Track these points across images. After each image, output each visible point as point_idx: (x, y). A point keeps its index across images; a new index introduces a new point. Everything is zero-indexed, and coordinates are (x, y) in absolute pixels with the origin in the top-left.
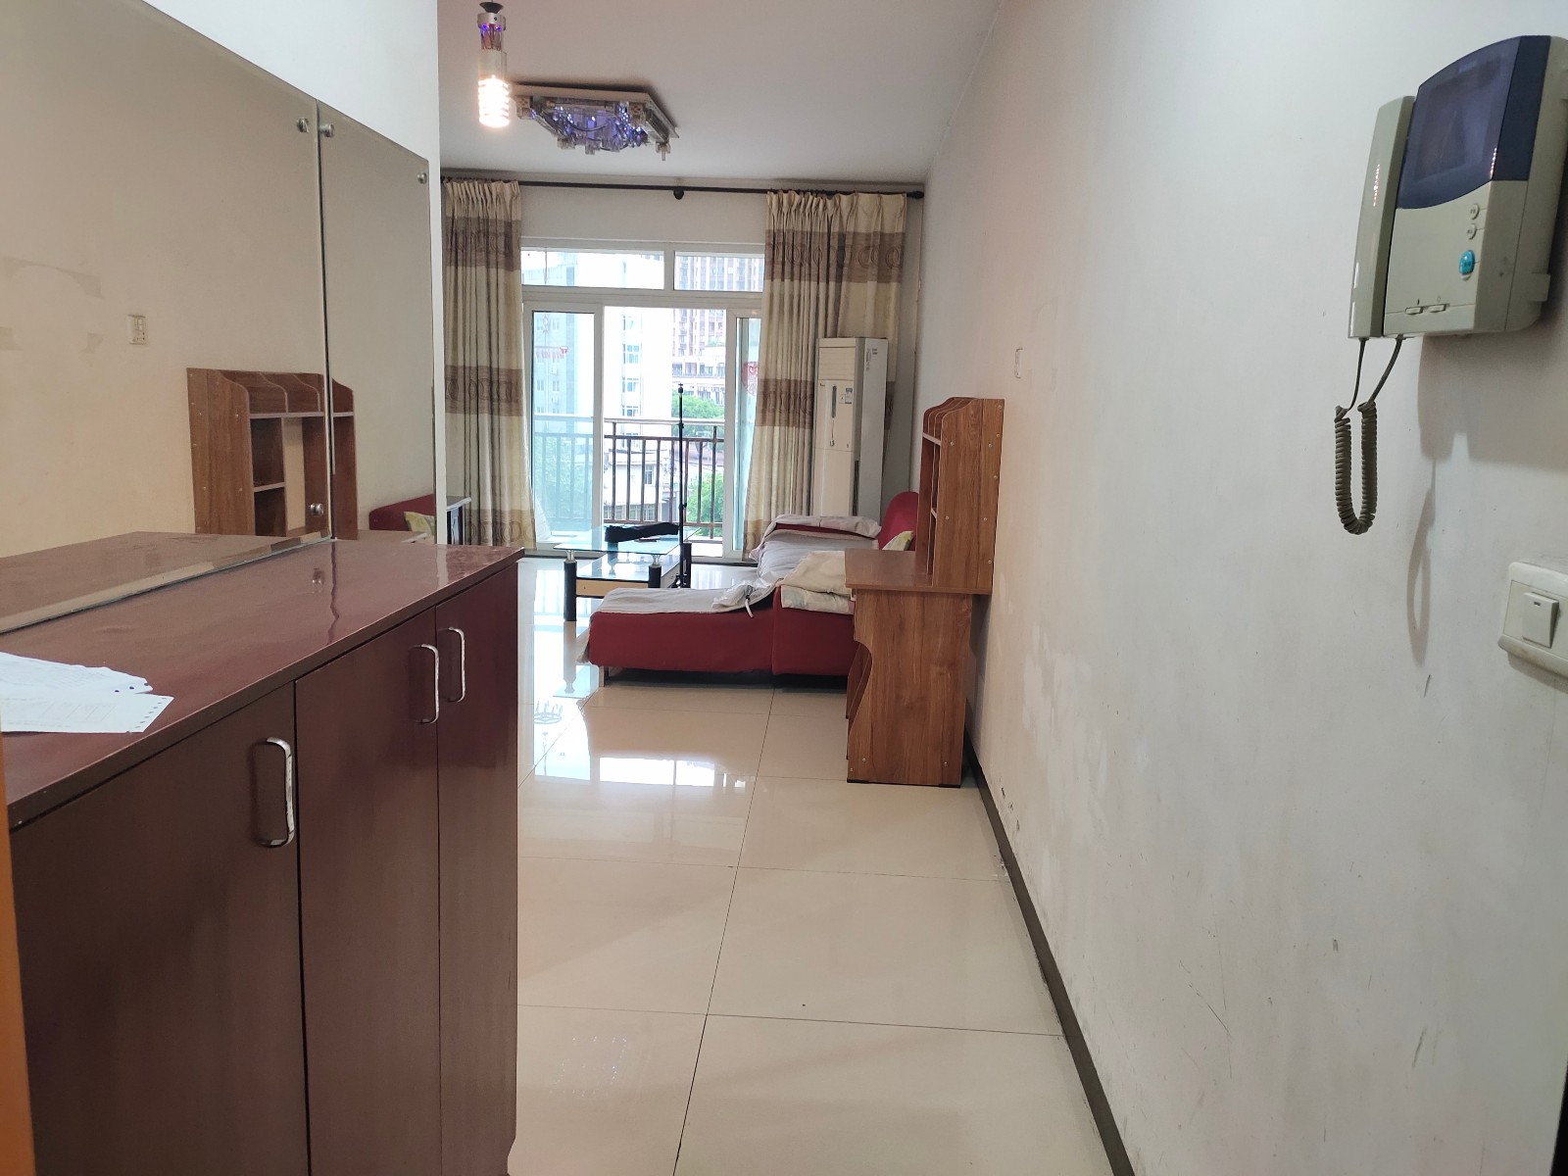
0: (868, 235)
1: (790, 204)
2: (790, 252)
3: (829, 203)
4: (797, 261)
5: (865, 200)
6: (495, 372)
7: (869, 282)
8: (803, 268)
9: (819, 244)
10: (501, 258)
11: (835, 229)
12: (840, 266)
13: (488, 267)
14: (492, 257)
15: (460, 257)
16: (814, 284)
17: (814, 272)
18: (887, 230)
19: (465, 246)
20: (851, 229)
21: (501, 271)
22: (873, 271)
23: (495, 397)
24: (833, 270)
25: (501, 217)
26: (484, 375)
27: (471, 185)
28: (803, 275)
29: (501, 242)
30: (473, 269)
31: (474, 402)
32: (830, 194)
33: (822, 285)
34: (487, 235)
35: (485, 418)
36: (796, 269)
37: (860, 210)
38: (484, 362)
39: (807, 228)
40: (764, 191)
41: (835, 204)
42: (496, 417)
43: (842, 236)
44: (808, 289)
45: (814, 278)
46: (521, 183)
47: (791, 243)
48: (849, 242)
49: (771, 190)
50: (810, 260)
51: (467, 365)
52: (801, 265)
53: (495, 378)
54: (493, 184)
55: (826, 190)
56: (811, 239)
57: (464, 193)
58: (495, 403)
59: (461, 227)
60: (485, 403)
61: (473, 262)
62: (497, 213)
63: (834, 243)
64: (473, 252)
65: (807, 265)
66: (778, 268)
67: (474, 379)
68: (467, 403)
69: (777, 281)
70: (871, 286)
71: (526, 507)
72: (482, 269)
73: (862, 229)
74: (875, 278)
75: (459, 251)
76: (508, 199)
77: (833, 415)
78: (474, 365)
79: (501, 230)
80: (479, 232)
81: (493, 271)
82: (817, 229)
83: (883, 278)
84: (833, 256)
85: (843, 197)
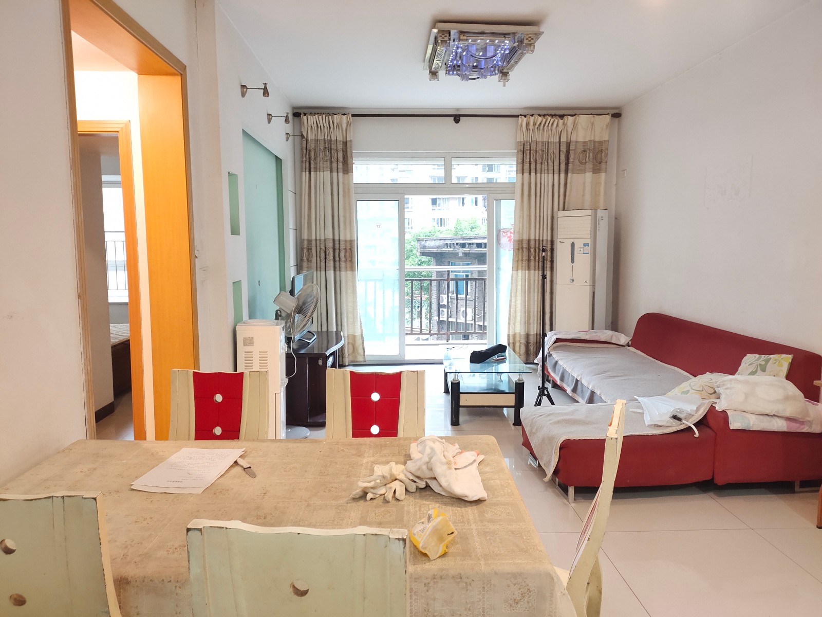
0: (585, 142)
1: (535, 124)
2: (535, 155)
3: (561, 121)
4: (539, 161)
5: (583, 120)
6: (337, 242)
7: (587, 173)
8: (543, 165)
9: (553, 149)
10: (341, 165)
11: (564, 139)
12: (567, 164)
13: (331, 171)
14: (334, 165)
15: (312, 166)
16: (551, 175)
17: (551, 168)
18: (597, 139)
19: (315, 159)
20: (573, 139)
21: (341, 174)
22: (589, 166)
23: (337, 259)
24: (563, 166)
25: (340, 138)
26: (330, 245)
27: (320, 117)
28: (543, 170)
29: (340, 155)
30: (322, 173)
31: (323, 264)
32: (562, 116)
33: (556, 176)
34: (330, 150)
35: (331, 273)
36: (539, 166)
37: (579, 127)
38: (329, 236)
39: (546, 139)
40: (517, 116)
41: (564, 122)
42: (338, 273)
43: (568, 145)
44: (547, 179)
45: (551, 172)
46: (353, 115)
47: (535, 149)
48: (572, 147)
49: (521, 115)
50: (548, 159)
51: (318, 238)
52: (541, 164)
53: (337, 246)
54: (335, 116)
55: (559, 113)
56: (548, 146)
57: (315, 123)
58: (337, 264)
59: (312, 146)
60: (331, 264)
61: (322, 168)
62: (337, 135)
63: (564, 149)
64: (322, 162)
65: (546, 163)
66: (527, 166)
67: (323, 247)
68: (318, 264)
69: (526, 175)
70: (589, 175)
71: (358, 333)
72: (327, 174)
73: (581, 139)
74: (591, 170)
75: (312, 162)
76: (344, 126)
77: (573, 261)
78: (323, 238)
79: (340, 146)
80: (325, 148)
81: (335, 174)
82: (551, 140)
83: (596, 170)
84: (563, 157)
85: (570, 118)
